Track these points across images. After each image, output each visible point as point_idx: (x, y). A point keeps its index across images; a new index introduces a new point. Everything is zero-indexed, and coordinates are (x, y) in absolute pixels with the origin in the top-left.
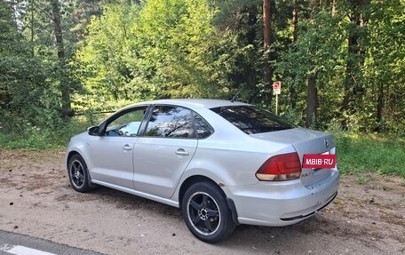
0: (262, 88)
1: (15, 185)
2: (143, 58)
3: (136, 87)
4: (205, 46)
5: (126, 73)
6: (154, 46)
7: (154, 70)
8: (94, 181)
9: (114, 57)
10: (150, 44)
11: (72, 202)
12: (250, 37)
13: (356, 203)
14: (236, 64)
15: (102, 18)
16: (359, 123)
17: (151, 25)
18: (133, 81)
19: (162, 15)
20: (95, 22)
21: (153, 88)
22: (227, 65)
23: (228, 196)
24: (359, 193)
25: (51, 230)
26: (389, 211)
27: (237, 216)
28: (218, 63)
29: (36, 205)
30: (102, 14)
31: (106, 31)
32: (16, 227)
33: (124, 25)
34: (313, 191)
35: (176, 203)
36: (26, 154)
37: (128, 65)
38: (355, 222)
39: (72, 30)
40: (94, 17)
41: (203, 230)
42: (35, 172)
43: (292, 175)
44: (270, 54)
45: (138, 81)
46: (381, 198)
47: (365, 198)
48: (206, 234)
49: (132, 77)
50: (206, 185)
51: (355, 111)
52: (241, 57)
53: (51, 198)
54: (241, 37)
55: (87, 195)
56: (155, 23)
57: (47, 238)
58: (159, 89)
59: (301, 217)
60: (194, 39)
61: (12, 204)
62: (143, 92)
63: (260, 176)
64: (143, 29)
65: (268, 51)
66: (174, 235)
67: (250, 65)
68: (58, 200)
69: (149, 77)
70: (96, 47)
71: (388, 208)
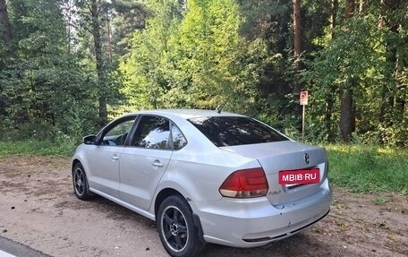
0: (291, 99)
1: (26, 190)
2: (180, 69)
3: (172, 98)
4: (233, 56)
5: (165, 85)
6: (190, 58)
7: (190, 80)
8: (91, 189)
9: (154, 68)
10: (187, 56)
11: (68, 210)
12: (280, 46)
13: (362, 226)
14: (266, 73)
15: (144, 31)
16: (396, 137)
17: (188, 37)
18: (171, 92)
19: (199, 27)
20: (137, 35)
21: (188, 98)
22: (255, 75)
23: (195, 212)
24: (371, 214)
25: (34, 235)
26: (399, 237)
27: (203, 234)
28: (245, 73)
29: (34, 210)
30: (144, 27)
31: (147, 44)
32: (6, 231)
33: (164, 39)
34: (283, 211)
35: (152, 216)
36: (53, 160)
37: (166, 77)
38: (352, 248)
39: (119, 43)
40: (137, 31)
41: (174, 247)
42: (51, 178)
43: (258, 191)
44: (300, 63)
45: (175, 92)
46: (395, 222)
47: (375, 222)
48: (177, 251)
49: (169, 88)
50: (177, 198)
51: (392, 124)
52: (270, 66)
53: (51, 204)
54: (271, 46)
55: (85, 202)
56: (192, 35)
57: (27, 244)
58: (194, 99)
59: (268, 238)
60: (221, 49)
61: (13, 208)
62: (179, 103)
63: (223, 191)
64: (181, 41)
65: (298, 60)
66: (148, 249)
67: (280, 75)
68: (57, 206)
69: (185, 88)
70: (139, 60)
71: (398, 234)
